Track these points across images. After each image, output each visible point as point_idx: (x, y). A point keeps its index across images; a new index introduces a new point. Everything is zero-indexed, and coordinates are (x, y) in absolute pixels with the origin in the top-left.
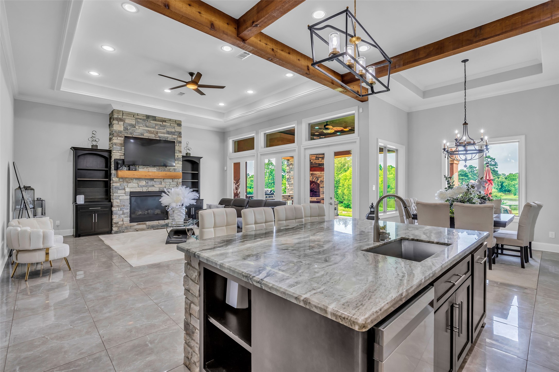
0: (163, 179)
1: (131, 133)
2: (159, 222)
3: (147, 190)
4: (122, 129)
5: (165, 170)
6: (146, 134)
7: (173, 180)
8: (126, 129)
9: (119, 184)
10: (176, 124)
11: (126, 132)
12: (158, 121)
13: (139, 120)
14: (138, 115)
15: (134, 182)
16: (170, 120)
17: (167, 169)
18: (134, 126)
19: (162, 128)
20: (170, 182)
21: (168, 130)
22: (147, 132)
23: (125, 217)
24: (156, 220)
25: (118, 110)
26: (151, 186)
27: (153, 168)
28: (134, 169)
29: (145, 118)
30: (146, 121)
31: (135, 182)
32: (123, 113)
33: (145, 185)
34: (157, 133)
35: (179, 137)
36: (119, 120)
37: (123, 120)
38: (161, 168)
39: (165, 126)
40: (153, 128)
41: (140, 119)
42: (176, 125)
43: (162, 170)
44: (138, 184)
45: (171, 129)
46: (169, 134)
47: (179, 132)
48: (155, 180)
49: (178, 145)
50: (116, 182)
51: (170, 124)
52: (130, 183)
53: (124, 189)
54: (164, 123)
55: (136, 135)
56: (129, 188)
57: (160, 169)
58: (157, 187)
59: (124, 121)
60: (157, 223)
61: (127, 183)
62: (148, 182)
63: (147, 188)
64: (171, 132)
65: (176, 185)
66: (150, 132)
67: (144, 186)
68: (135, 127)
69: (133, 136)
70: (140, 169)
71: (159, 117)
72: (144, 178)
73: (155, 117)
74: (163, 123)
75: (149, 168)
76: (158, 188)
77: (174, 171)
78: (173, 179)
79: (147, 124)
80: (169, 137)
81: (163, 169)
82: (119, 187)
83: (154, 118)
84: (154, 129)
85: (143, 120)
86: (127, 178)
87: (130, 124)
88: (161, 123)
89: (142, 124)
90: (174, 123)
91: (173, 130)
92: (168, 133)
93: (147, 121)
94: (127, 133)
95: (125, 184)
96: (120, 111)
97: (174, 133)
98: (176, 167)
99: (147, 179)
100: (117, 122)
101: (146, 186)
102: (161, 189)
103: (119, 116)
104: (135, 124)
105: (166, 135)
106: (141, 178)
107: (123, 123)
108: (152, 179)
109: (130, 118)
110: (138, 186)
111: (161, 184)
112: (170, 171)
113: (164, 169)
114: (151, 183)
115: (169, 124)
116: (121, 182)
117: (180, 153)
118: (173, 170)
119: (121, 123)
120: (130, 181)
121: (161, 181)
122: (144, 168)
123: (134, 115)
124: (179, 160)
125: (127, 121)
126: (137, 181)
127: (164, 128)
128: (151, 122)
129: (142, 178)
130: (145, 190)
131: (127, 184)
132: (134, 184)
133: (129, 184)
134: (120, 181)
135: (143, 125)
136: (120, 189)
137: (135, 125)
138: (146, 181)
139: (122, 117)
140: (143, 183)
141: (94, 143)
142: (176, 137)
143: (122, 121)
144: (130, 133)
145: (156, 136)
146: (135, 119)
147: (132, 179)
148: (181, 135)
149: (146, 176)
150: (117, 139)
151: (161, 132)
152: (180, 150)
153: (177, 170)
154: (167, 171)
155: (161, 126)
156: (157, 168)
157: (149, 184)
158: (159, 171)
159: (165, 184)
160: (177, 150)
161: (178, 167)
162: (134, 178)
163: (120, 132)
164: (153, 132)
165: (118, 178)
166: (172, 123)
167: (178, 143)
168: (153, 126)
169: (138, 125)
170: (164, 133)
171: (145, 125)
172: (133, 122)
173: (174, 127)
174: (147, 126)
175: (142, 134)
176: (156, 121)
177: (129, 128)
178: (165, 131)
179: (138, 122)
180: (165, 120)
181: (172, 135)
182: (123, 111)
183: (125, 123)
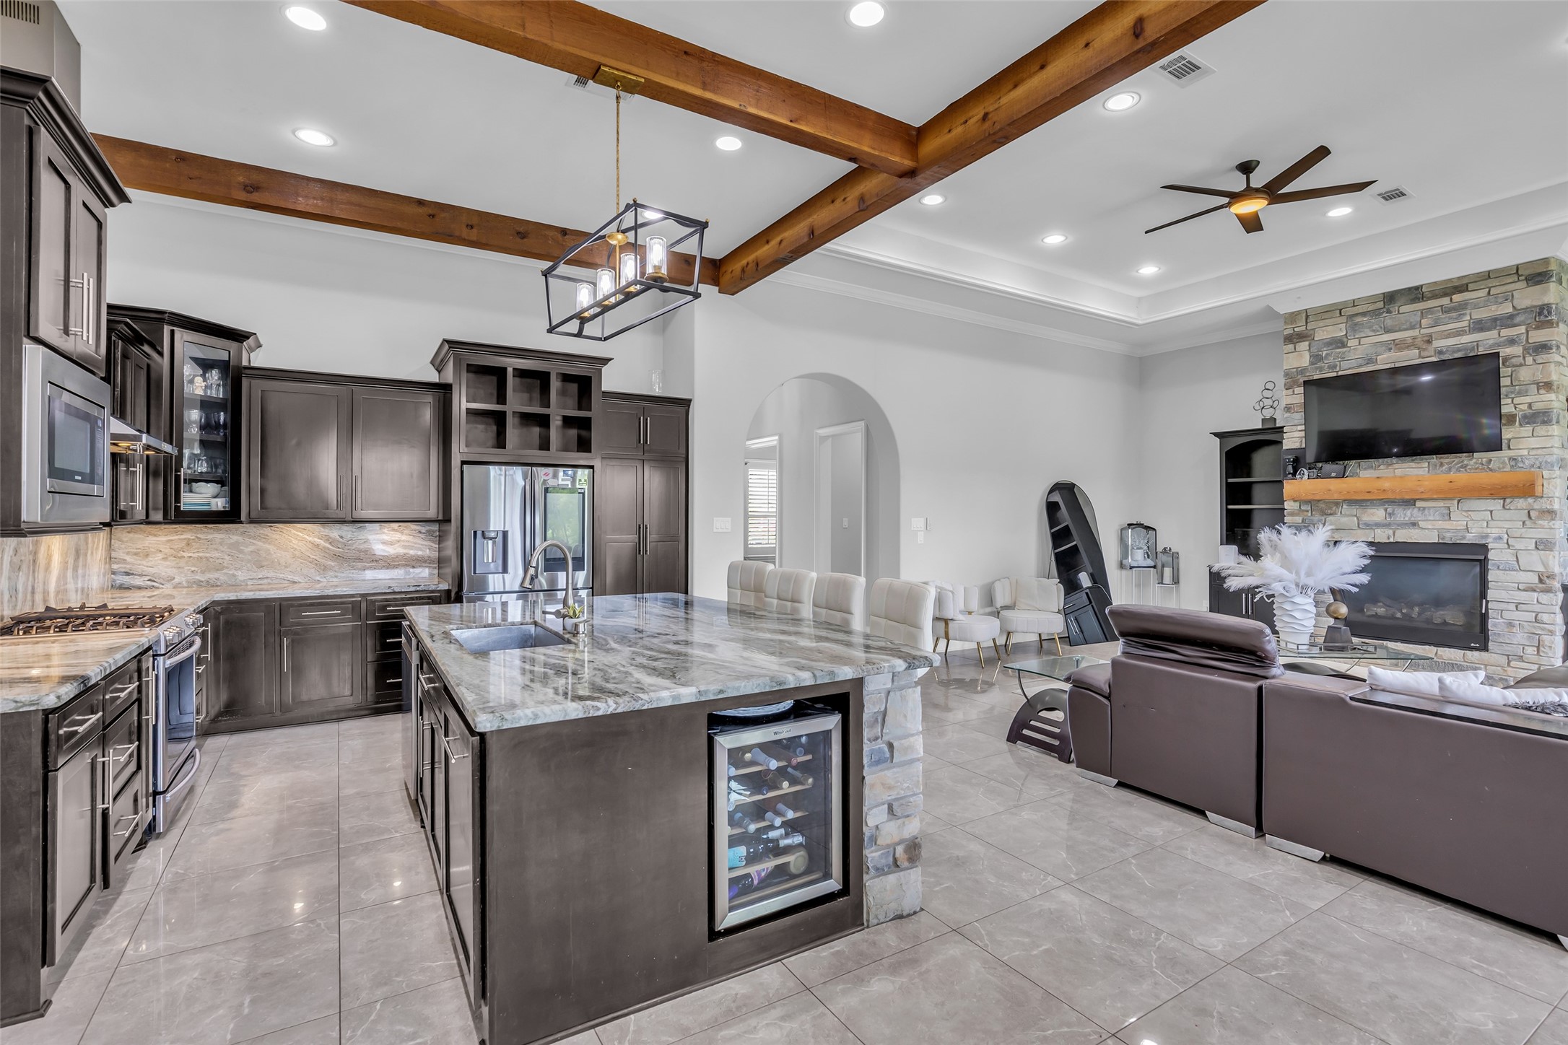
0: (1459, 501)
1: (1333, 367)
2: (1439, 652)
3: (1389, 539)
4: (1305, 360)
5: (1464, 467)
6: (1385, 356)
7: (1508, 501)
8: (1316, 358)
9: (1301, 518)
10: (1522, 278)
11: (1317, 368)
12: (1434, 296)
13: (1359, 319)
14: (1354, 306)
15: (1343, 513)
16: (1488, 275)
17: (1476, 463)
18: (1340, 343)
19: (1450, 318)
20: (1491, 512)
21: (1478, 314)
22: (1390, 346)
24: (1430, 644)
25: (1293, 313)
26: (1403, 525)
27: (1413, 464)
28: (1333, 475)
29: (1381, 305)
30: (1385, 315)
31: (1347, 513)
32: (1307, 317)
33: (1385, 522)
34: (1429, 342)
35: (1537, 328)
36: (1297, 339)
37: (1309, 336)
38: (1447, 461)
39: (1463, 306)
40: (1412, 327)
41: (1363, 314)
42: (1523, 284)
43: (1450, 468)
44: (1358, 519)
45: (1494, 308)
46: (1481, 330)
47: (1535, 307)
48: (1418, 504)
49: (1534, 360)
50: (1292, 514)
51: (1489, 291)
52: (1331, 514)
54: (1456, 298)
55: (1350, 369)
57: (1442, 465)
58: (1430, 527)
59: (1310, 338)
60: (1432, 655)
61: (1323, 515)
62: (1394, 511)
63: (1391, 532)
64: (1495, 319)
65: (1524, 523)
66: (1400, 345)
67: (1378, 525)
68: (1343, 345)
69: (1340, 373)
70: (1365, 469)
71: (1435, 282)
72: (1378, 499)
73: (1417, 288)
74: (1454, 297)
75: (1396, 466)
76: (1437, 533)
77: (1512, 466)
78: (1504, 499)
79: (1389, 322)
80: (1485, 342)
81: (1456, 464)
83: (1415, 294)
84: (1418, 330)
85: (1376, 313)
86: (1321, 500)
87: (1328, 340)
88: (1445, 301)
89: (1370, 327)
90: (1511, 280)
91: (1507, 309)
92: (1479, 326)
93: (1389, 312)
94: (1321, 369)
95: (1317, 518)
96: (1299, 312)
97: (1511, 317)
98: (1525, 452)
99: (1392, 502)
100: (1291, 346)
101: (1386, 526)
102: (1448, 535)
103: (1296, 329)
104: (1346, 334)
105: (1468, 338)
106: (1369, 500)
107: (1307, 343)
108: (1410, 503)
109: (1329, 322)
110: (1359, 524)
111: (1447, 518)
112: (1491, 470)
113: (1463, 462)
114: (1403, 514)
115: (1483, 293)
116: (1306, 513)
117: (1542, 391)
118: (1504, 462)
119: (1304, 346)
120: (1331, 508)
121: (1449, 508)
122: (1380, 466)
123: (1340, 310)
124: (1539, 420)
125: (1321, 335)
126: (1357, 509)
127: (1460, 315)
128: (1403, 309)
129: (1372, 500)
130: (1382, 536)
131: (1323, 518)
132: (1344, 520)
134: (1304, 511)
135: (1374, 331)
137: (1345, 340)
138: (1386, 510)
139: (1304, 328)
140: (1378, 514)
141: (1268, 413)
142: (1522, 329)
143: (1304, 339)
144: (1328, 367)
145: (1423, 354)
146: (1344, 319)
147: (1337, 504)
148: (1550, 318)
149: (1369, 492)
150: (1294, 394)
151: (1445, 333)
152: (1545, 380)
153: (1527, 462)
154: (1476, 469)
155: (1445, 310)
156: (1429, 463)
157: (1398, 519)
158: (1439, 472)
159: (1467, 517)
160: (1525, 383)
161: (1533, 448)
162: (1344, 500)
163: (1302, 371)
164: (1411, 341)
165: (1295, 501)
166: (1499, 282)
167: (1533, 352)
168: (1412, 320)
169: (1354, 336)
170: (1457, 331)
171: (1379, 329)
172: (1339, 331)
173: (1508, 295)
174: (1390, 328)
175: (1370, 361)
176: (1424, 299)
177: (1324, 353)
178: (1466, 324)
179: (1354, 327)
180: (1464, 282)
181: (1498, 328)
182: (1306, 310)
183: (1313, 344)
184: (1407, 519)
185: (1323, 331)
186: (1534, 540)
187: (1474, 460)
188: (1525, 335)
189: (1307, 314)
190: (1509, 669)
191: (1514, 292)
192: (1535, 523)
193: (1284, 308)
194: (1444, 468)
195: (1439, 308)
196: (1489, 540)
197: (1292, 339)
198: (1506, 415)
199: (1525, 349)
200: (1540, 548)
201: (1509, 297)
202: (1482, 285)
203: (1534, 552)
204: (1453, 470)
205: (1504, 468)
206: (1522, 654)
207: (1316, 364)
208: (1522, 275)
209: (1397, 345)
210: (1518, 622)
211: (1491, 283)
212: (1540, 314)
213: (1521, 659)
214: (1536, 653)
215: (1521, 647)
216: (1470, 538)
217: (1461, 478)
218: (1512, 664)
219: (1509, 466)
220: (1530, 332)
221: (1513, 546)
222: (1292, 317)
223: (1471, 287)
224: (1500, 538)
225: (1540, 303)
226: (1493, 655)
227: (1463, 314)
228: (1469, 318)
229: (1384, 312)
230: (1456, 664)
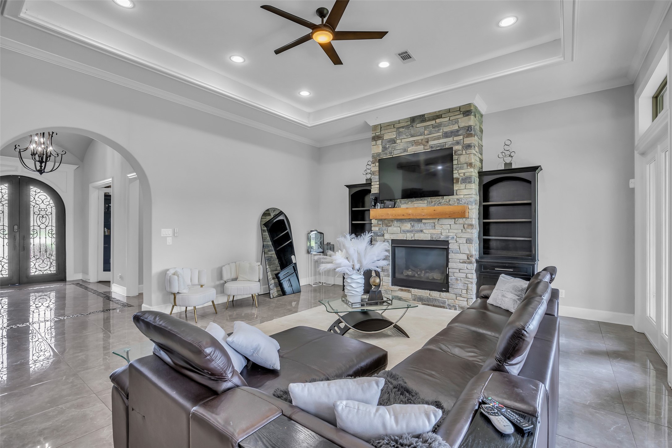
0: (438, 220)
1: (391, 153)
2: (431, 294)
3: (412, 238)
4: (379, 149)
5: (440, 203)
6: (411, 148)
7: (457, 220)
8: (384, 148)
9: (378, 228)
10: (462, 113)
11: (384, 153)
12: (429, 120)
13: (401, 130)
14: (399, 123)
15: (394, 225)
16: (449, 111)
17: (445, 201)
18: (393, 141)
19: (435, 131)
20: (450, 225)
21: (447, 129)
22: (413, 144)
23: (385, 276)
24: (427, 289)
25: (375, 125)
26: (418, 231)
27: (421, 202)
28: (390, 206)
29: (409, 123)
30: (411, 128)
31: (396, 225)
32: (381, 128)
33: (411, 230)
34: (427, 142)
35: (467, 137)
36: (377, 139)
37: (382, 138)
38: (434, 200)
39: (439, 126)
40: (421, 135)
41: (403, 127)
42: (461, 116)
43: (435, 204)
44: (400, 228)
45: (451, 126)
46: (447, 137)
47: (466, 127)
48: (423, 221)
49: (466, 152)
50: (375, 226)
51: (450, 118)
52: (390, 226)
53: (383, 235)
54: (438, 121)
55: (397, 154)
56: (389, 234)
57: (432, 202)
58: (427, 232)
59: (382, 139)
60: (428, 295)
61: (387, 227)
62: (414, 224)
63: (413, 235)
64: (452, 132)
65: (462, 230)
66: (416, 143)
67: (408, 231)
68: (395, 143)
69: (394, 156)
70: (403, 204)
71: (430, 113)
72: (408, 219)
73: (423, 115)
75: (415, 202)
76: (430, 235)
77: (458, 203)
78: (455, 219)
79: (412, 132)
80: (448, 143)
81: (437, 202)
82: (377, 232)
83: (422, 118)
84: (423, 136)
85: (407, 127)
86: (386, 219)
87: (389, 139)
88: (433, 122)
89: (405, 134)
90: (457, 114)
91: (456, 127)
92: (446, 135)
93: (412, 127)
94: (386, 154)
95: (384, 228)
96: (378, 125)
97: (458, 131)
98: (462, 196)
99: (413, 220)
100: (375, 142)
101: (411, 232)
102: (434, 236)
103: (377, 134)
104: (396, 137)
105: (442, 141)
106: (404, 219)
107: (381, 141)
108: (420, 220)
109: (389, 131)
110: (400, 231)
111: (434, 228)
112: (450, 205)
113: (440, 201)
114: (418, 226)
116: (380, 225)
117: (469, 167)
118: (455, 201)
119: (379, 142)
120: (390, 223)
121: (434, 223)
122: (409, 202)
123: (394, 125)
124: (467, 181)
125: (387, 137)
126: (400, 223)
127: (439, 129)
128: (418, 125)
129: (406, 219)
130: (409, 237)
131: (387, 228)
132: (395, 229)
133: (390, 228)
135: (407, 136)
136: (379, 235)
137: (396, 140)
138: (411, 224)
139: (380, 133)
140: (407, 226)
141: (369, 176)
142: (461, 137)
143: (380, 139)
144: (389, 153)
145: (426, 148)
146: (395, 130)
147: (392, 221)
148: (471, 132)
149: (403, 215)
150: (376, 166)
151: (433, 138)
152: (470, 162)
153: (463, 201)
154: (445, 204)
155: (434, 127)
156: (427, 201)
157: (415, 228)
158: (431, 205)
159: (441, 227)
160: (462, 163)
161: (465, 195)
162: (395, 219)
163: (379, 154)
164: (421, 141)
165: (376, 219)
166: (453, 114)
167: (466, 148)
168: (421, 131)
169: (399, 138)
170: (438, 137)
171: (409, 135)
172: (393, 135)
173: (456, 121)
174: (413, 135)
175: (405, 150)
176: (426, 121)
177: (388, 146)
178: (441, 134)
179: (399, 134)
180: (441, 114)
181: (453, 136)
182: (381, 124)
183: (383, 141)
184: (419, 228)
185: (387, 135)
186: (466, 239)
187: (444, 200)
188: (462, 140)
189: (381, 127)
190: (456, 301)
191: (459, 119)
192: (466, 231)
193: (372, 123)
194: (433, 203)
195: (431, 126)
196: (450, 239)
197: (375, 138)
198: (455, 178)
199: (462, 147)
200: (468, 242)
201: (457, 122)
202: (447, 115)
203: (465, 244)
204: (436, 205)
205: (455, 204)
206: (461, 294)
207: (384, 151)
208: (461, 111)
209: (415, 143)
210: (459, 278)
211: (450, 114)
212: (468, 130)
213: (461, 296)
214: (466, 293)
215: (461, 290)
216: (442, 238)
217: (439, 208)
218: (458, 298)
219: (456, 203)
220: (464, 139)
221: (458, 242)
222: (375, 128)
223: (443, 116)
224: (453, 238)
225: (468, 125)
226: (450, 294)
227: (440, 129)
228: (442, 131)
229: (410, 127)
230: (437, 299)
